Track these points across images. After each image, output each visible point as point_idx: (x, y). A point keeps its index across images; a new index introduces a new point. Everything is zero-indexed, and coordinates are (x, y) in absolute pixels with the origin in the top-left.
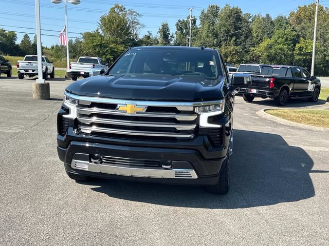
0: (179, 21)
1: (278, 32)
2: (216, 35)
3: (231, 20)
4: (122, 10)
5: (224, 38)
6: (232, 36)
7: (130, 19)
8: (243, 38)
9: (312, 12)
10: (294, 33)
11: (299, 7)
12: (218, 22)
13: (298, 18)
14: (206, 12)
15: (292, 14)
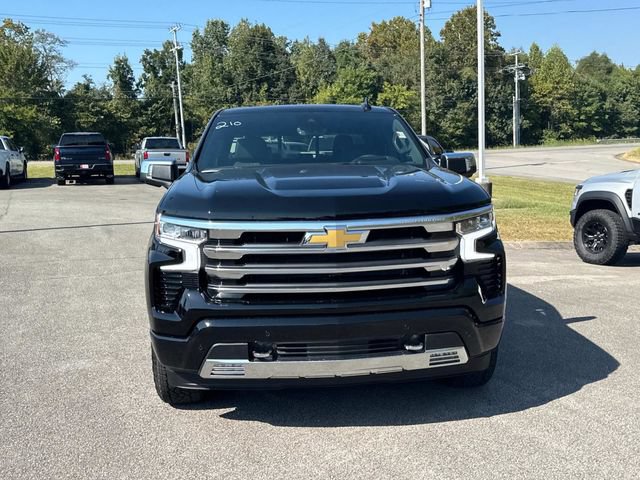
0: (148, 53)
1: (345, 73)
2: (229, 81)
3: (256, 51)
4: (21, 33)
5: (245, 87)
6: (260, 82)
7: (41, 49)
8: (281, 85)
9: (396, 34)
10: (372, 74)
11: (374, 25)
12: (228, 52)
13: (373, 45)
14: (202, 33)
15: (362, 37)
